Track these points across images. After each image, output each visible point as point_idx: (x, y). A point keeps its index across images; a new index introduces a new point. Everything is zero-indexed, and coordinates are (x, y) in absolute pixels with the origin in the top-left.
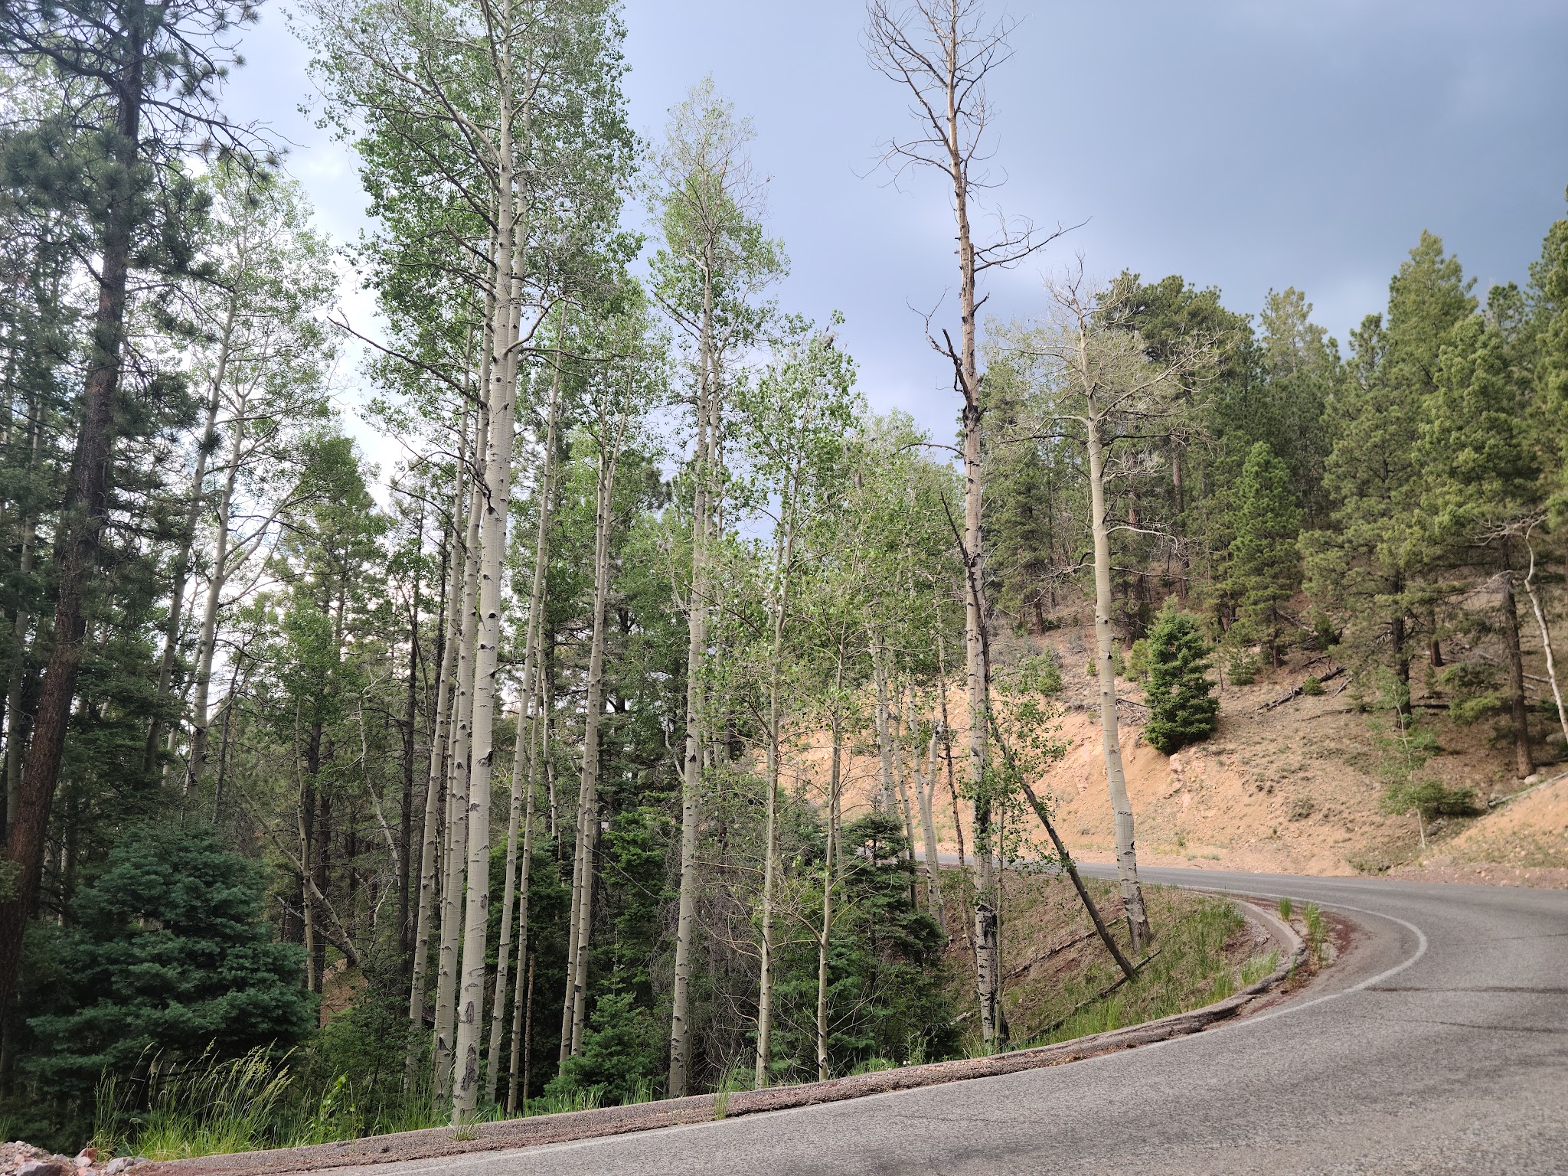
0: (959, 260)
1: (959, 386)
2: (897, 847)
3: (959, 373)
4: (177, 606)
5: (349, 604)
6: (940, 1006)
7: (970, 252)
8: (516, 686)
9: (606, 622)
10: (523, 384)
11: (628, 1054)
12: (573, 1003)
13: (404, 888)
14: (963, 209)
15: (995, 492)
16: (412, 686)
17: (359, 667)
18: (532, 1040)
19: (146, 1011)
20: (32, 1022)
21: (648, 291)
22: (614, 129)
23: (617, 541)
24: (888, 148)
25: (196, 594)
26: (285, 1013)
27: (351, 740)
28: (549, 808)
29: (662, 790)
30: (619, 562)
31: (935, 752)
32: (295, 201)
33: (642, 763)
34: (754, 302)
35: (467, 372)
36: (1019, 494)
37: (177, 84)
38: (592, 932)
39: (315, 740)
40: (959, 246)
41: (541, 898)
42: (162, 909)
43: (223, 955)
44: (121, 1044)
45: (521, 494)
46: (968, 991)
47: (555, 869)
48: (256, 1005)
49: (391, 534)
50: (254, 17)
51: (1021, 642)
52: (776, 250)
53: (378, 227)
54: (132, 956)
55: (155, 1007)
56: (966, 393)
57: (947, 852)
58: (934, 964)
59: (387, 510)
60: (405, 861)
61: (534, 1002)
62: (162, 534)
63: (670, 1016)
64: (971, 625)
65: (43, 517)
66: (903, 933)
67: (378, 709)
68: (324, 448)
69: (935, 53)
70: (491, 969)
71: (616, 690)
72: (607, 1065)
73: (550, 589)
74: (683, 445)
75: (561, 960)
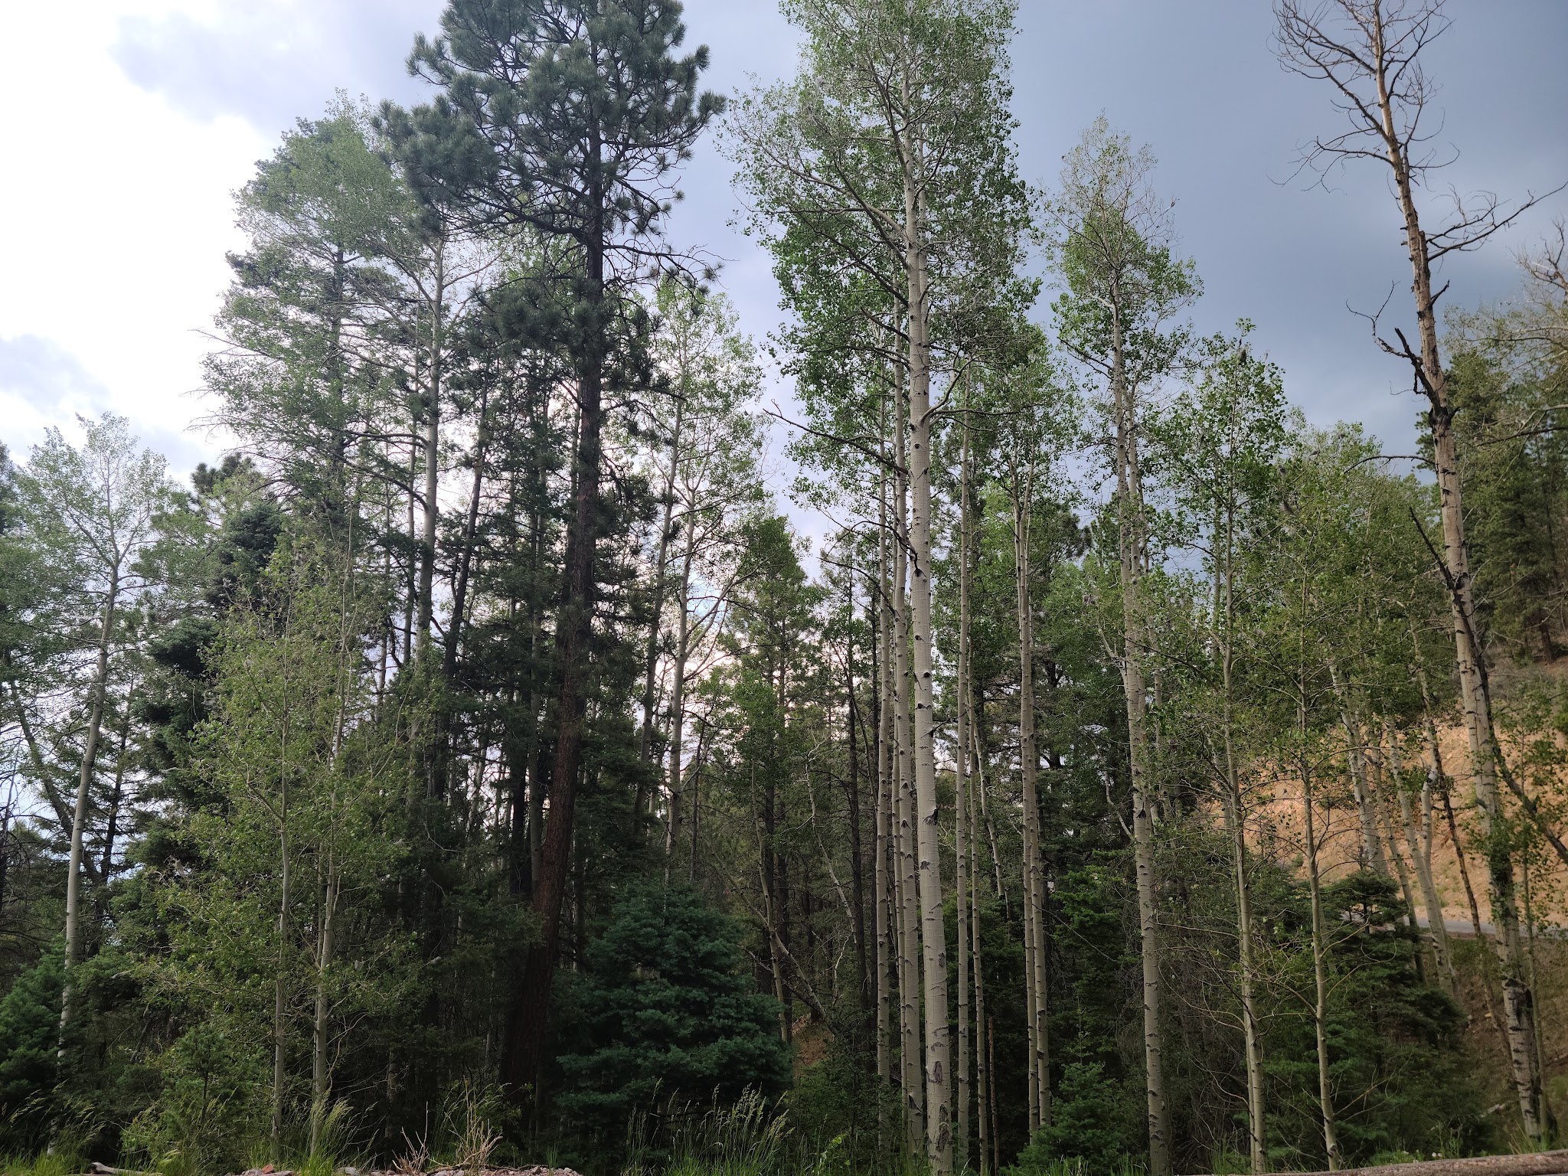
0: (1408, 251)
1: (1421, 387)
2: (1394, 912)
3: (1419, 373)
4: (651, 682)
5: (790, 672)
6: (1466, 1094)
7: (1420, 240)
8: (947, 744)
9: (1034, 674)
10: (936, 446)
11: (1103, 1129)
12: (1037, 1071)
13: (861, 946)
14: (1407, 196)
15: (1475, 502)
16: (853, 748)
17: (802, 732)
18: (997, 1106)
19: (652, 1054)
20: (560, 1059)
21: (1052, 336)
22: (1006, 187)
23: (1038, 592)
24: (1312, 148)
25: (665, 672)
26: (768, 1062)
27: (801, 801)
28: (993, 867)
29: (1108, 848)
30: (1042, 614)
31: (1428, 803)
32: (723, 310)
33: (1084, 820)
34: (1164, 329)
35: (882, 443)
36: (1506, 500)
37: (630, 226)
38: (1049, 996)
39: (769, 801)
40: (1406, 236)
41: (993, 958)
42: (658, 959)
43: (711, 1004)
44: (633, 1084)
45: (940, 555)
46: (1499, 1080)
47: (1005, 929)
48: (743, 1052)
49: (826, 604)
50: (687, 155)
51: (1526, 671)
52: (1186, 272)
53: (793, 319)
54: (638, 1002)
55: (659, 1050)
56: (1431, 394)
57: (1456, 918)
58: (1453, 1047)
59: (819, 582)
60: (859, 918)
61: (996, 1067)
62: (638, 618)
63: (1144, 1090)
64: (1463, 654)
65: (547, 613)
66: (1410, 1010)
67: (823, 771)
68: (761, 528)
69: (1357, 40)
70: (953, 1030)
71: (1049, 745)
72: (1082, 1138)
73: (975, 645)
74: (1096, 487)
75: (1020, 1024)
